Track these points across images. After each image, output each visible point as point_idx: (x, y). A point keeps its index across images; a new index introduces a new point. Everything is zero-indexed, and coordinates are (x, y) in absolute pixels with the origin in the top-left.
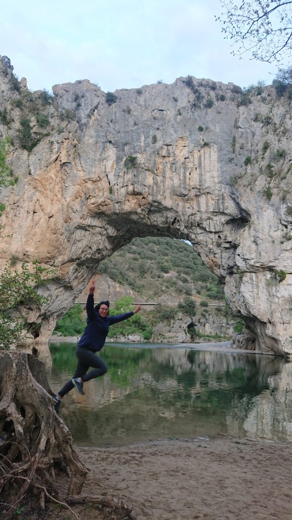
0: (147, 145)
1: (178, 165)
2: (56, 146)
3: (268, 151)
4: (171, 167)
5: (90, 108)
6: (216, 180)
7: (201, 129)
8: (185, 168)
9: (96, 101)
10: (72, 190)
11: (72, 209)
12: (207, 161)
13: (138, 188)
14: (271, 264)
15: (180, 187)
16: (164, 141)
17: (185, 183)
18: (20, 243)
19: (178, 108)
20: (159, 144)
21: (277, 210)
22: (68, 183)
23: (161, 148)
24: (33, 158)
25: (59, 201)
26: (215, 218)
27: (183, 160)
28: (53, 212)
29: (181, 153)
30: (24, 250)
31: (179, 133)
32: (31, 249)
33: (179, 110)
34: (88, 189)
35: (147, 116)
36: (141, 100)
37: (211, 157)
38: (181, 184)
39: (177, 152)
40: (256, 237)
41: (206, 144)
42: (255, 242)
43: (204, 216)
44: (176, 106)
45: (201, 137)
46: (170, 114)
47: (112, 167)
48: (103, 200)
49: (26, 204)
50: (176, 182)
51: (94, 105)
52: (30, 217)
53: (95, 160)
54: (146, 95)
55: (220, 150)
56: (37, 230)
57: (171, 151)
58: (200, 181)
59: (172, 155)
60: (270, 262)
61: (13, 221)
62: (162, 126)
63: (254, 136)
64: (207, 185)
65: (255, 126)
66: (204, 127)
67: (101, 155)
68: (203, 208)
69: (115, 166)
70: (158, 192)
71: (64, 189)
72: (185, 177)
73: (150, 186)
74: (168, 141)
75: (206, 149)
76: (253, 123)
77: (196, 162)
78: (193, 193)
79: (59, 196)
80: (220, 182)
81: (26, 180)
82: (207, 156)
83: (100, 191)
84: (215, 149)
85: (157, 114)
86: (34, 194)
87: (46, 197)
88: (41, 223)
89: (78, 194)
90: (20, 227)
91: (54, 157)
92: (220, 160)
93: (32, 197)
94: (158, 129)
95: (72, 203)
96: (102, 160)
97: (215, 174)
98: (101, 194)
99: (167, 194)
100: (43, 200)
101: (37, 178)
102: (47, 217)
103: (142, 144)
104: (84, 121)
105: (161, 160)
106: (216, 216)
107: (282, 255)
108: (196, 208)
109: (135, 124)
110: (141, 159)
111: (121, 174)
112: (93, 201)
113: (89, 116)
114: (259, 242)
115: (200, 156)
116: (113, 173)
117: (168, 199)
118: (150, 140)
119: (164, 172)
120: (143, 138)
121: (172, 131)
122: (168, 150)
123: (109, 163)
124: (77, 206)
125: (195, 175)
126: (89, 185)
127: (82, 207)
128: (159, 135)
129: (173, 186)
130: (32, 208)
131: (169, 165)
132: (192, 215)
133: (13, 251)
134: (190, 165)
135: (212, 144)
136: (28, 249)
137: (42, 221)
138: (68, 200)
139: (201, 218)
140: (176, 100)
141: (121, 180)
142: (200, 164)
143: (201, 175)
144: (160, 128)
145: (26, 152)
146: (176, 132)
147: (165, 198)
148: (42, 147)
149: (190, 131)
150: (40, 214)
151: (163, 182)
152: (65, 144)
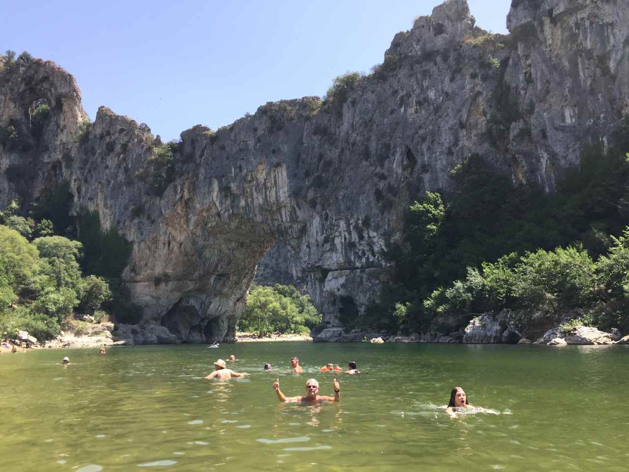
0: (236, 175)
1: (260, 187)
2: (179, 188)
3: (322, 162)
4: (256, 189)
5: (201, 149)
6: (287, 195)
7: (274, 152)
8: (266, 188)
9: (205, 142)
10: (193, 219)
11: (196, 234)
12: (280, 179)
13: (236, 211)
14: (317, 264)
15: (264, 205)
16: (247, 169)
17: (267, 201)
18: (161, 268)
19: (258, 135)
20: (245, 171)
21: (321, 217)
22: (191, 215)
23: (247, 175)
24: (163, 202)
25: (185, 230)
26: (295, 226)
27: (263, 181)
28: (182, 240)
29: (261, 176)
30: (164, 272)
31: (258, 159)
32: (169, 271)
33: (258, 138)
34: (204, 217)
35: (235, 149)
36: (232, 135)
37: (283, 175)
38: (264, 202)
39: (259, 176)
40: (309, 242)
41: (278, 165)
42: (308, 246)
43: (287, 225)
44: (256, 135)
45: (275, 160)
46: (251, 143)
47: (217, 196)
48: (215, 223)
49: (162, 238)
50: (261, 200)
51: (203, 147)
52: (167, 247)
53: (205, 193)
54: (236, 130)
55: (288, 168)
56: (173, 255)
57: (253, 176)
58: (276, 198)
59: (255, 179)
60: (316, 263)
61: (155, 252)
62: (246, 156)
63: (313, 149)
64: (282, 200)
65: (315, 139)
66: (276, 149)
67: (208, 189)
68: (284, 220)
69: (219, 195)
70: (250, 212)
71: (188, 221)
72: (266, 196)
73: (243, 208)
74: (250, 168)
75: (279, 169)
76: (313, 136)
77: (273, 182)
78: (275, 208)
79: (185, 226)
80: (290, 196)
81: (160, 220)
82: (280, 175)
83: (212, 217)
84: (285, 168)
85: (242, 146)
86: (167, 229)
87: (176, 229)
88: (174, 250)
89: (198, 222)
90: (160, 256)
91: (178, 196)
92: (289, 178)
93: (166, 232)
94: (242, 159)
95: (194, 230)
96: (210, 192)
97: (286, 189)
98: (213, 220)
99: (257, 211)
100: (174, 233)
101: (167, 216)
102: (178, 245)
103: (233, 175)
104: (198, 161)
105: (247, 185)
106: (294, 224)
107: (324, 256)
108: (280, 219)
109: (227, 158)
110: (233, 186)
111: (224, 201)
112: (209, 225)
113: (201, 156)
114: (311, 246)
115: (275, 176)
116: (218, 202)
117: (258, 216)
118: (238, 170)
119: (252, 195)
120: (233, 169)
121: (252, 159)
122: (252, 175)
123: (215, 194)
124: (199, 232)
125: (273, 193)
126: (205, 214)
127: (203, 232)
128: (243, 164)
129: (260, 205)
130: (167, 240)
131: (254, 188)
132: (279, 225)
133: (157, 274)
134: (269, 185)
135: (282, 164)
136: (167, 271)
137: (175, 248)
138: (191, 228)
139: (285, 227)
140: (255, 130)
141: (224, 206)
142: (275, 182)
143: (276, 192)
144: (245, 158)
145: (158, 198)
146: (255, 158)
147: (256, 215)
148: (169, 192)
149: (266, 155)
150: (172, 243)
151: (252, 202)
152: (187, 184)
